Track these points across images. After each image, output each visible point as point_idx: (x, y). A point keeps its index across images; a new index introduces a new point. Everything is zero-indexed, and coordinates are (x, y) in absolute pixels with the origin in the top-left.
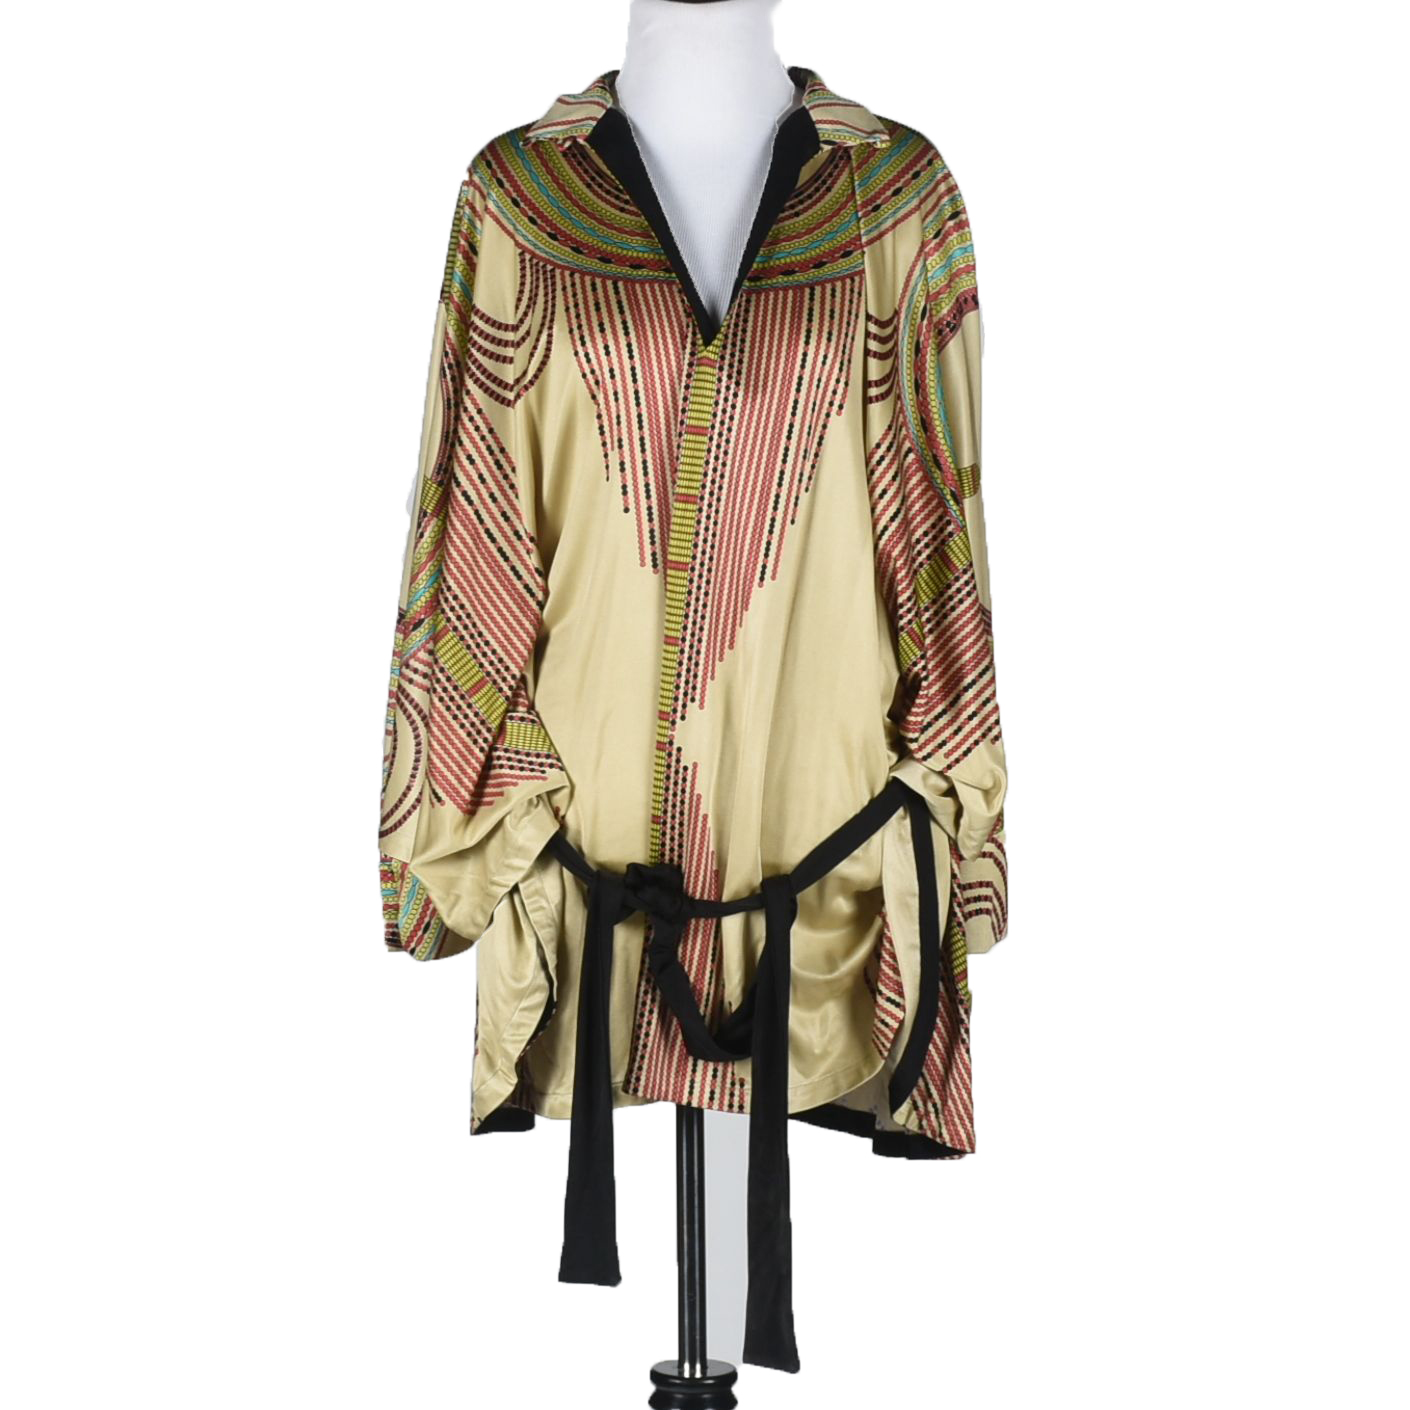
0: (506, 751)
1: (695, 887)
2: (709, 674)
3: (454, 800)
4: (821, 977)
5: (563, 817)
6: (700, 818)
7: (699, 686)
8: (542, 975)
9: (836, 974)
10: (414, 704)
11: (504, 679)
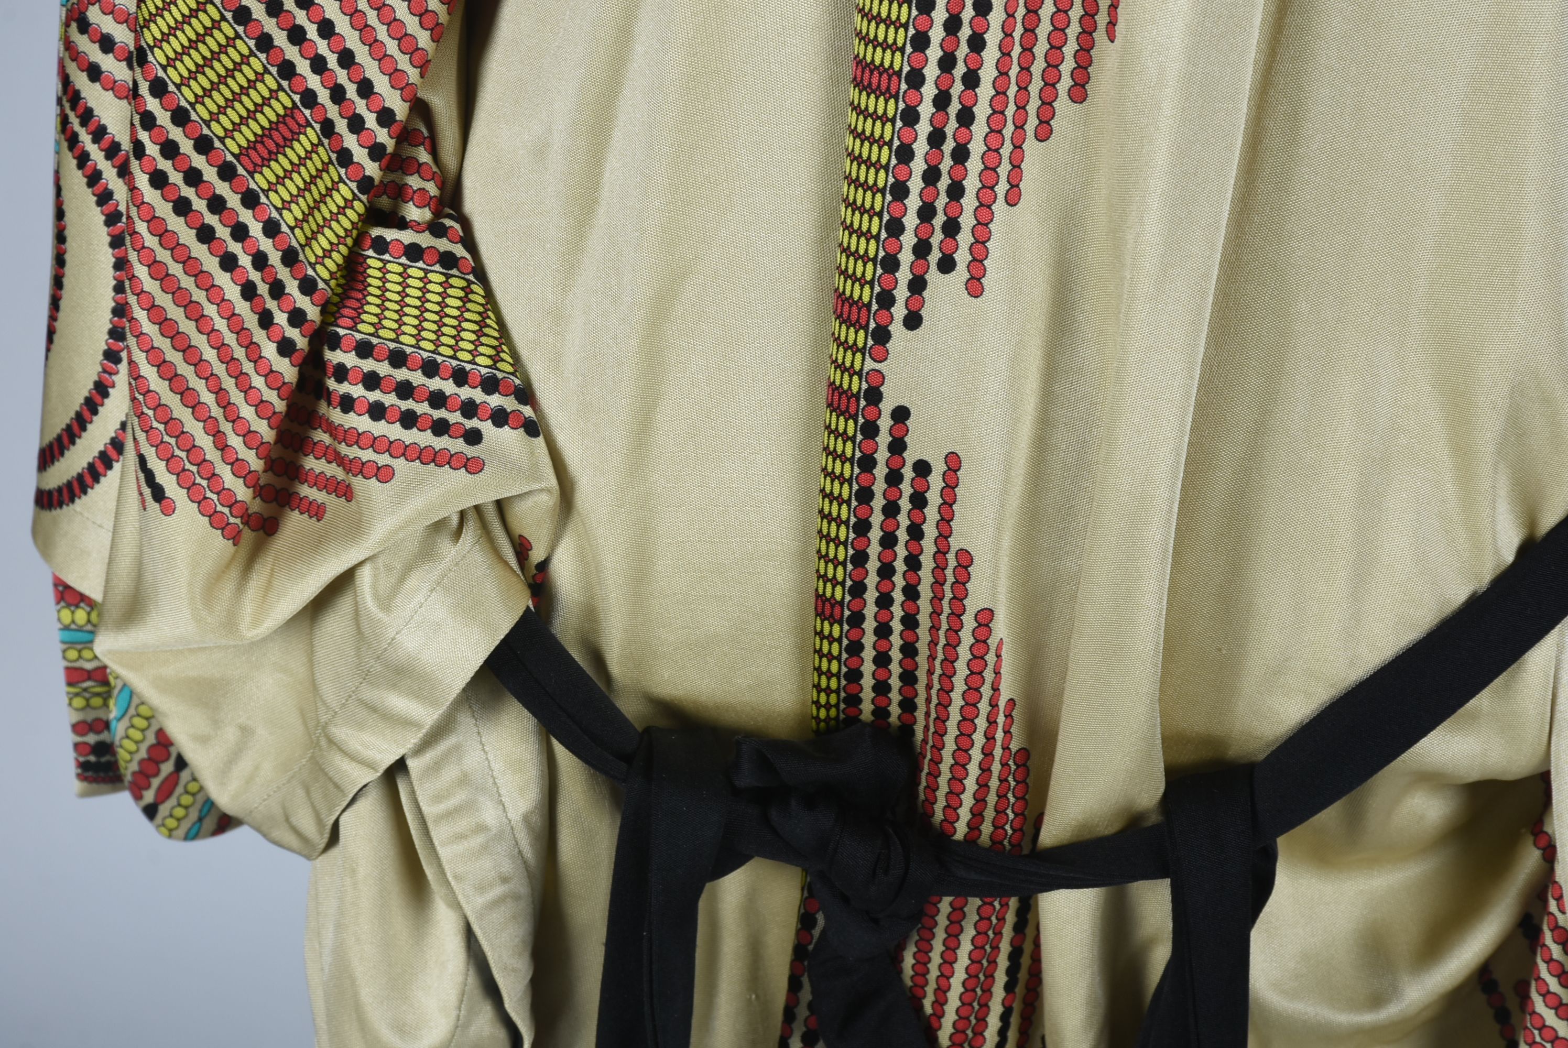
0: (364, 350)
1: (955, 794)
2: (1002, 188)
3: (201, 502)
4: (1344, 1018)
5: (543, 566)
6: (969, 622)
7: (967, 221)
8: (486, 1012)
9: (1391, 1011)
10: (105, 142)
11: (356, 124)
